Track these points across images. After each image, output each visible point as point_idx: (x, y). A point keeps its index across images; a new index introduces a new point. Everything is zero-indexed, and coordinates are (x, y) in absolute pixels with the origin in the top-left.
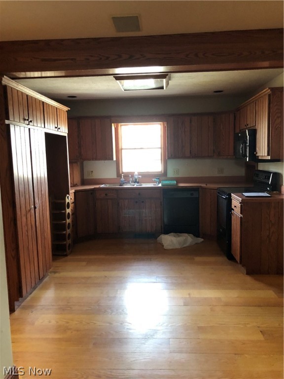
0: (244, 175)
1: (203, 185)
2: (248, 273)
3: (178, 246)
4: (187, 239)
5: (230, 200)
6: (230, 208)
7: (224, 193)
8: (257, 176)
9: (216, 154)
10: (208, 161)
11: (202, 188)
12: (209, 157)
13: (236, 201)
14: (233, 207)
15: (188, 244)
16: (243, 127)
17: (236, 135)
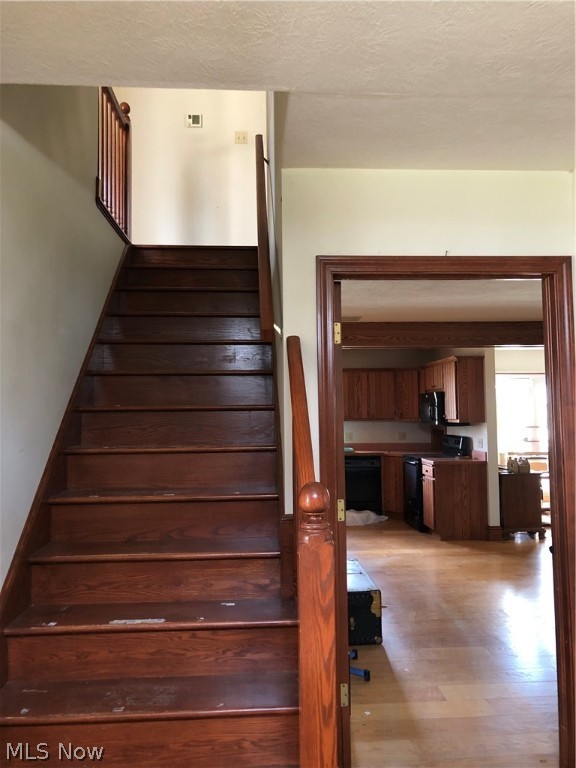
0: (430, 441)
1: (386, 453)
2: (442, 540)
3: (360, 523)
4: (369, 516)
5: (420, 465)
6: (420, 474)
7: (412, 459)
8: (447, 441)
9: (398, 416)
10: (387, 425)
11: (385, 456)
12: (391, 419)
13: (428, 465)
14: (424, 472)
15: (371, 522)
16: (429, 388)
17: (421, 397)
